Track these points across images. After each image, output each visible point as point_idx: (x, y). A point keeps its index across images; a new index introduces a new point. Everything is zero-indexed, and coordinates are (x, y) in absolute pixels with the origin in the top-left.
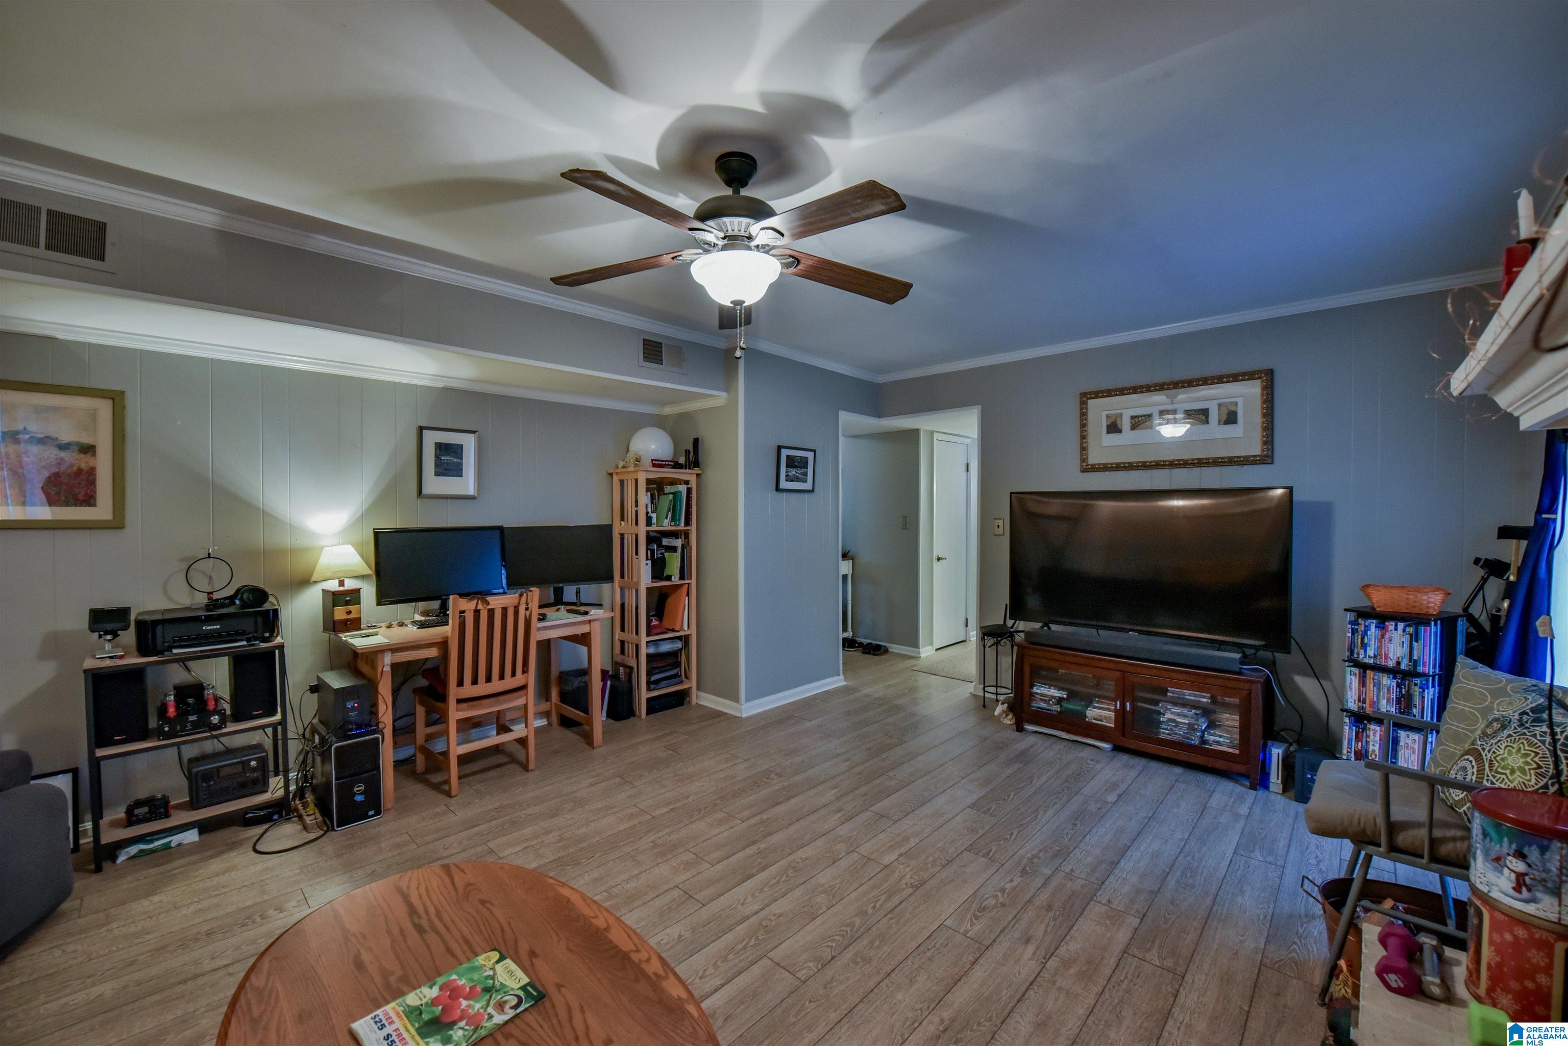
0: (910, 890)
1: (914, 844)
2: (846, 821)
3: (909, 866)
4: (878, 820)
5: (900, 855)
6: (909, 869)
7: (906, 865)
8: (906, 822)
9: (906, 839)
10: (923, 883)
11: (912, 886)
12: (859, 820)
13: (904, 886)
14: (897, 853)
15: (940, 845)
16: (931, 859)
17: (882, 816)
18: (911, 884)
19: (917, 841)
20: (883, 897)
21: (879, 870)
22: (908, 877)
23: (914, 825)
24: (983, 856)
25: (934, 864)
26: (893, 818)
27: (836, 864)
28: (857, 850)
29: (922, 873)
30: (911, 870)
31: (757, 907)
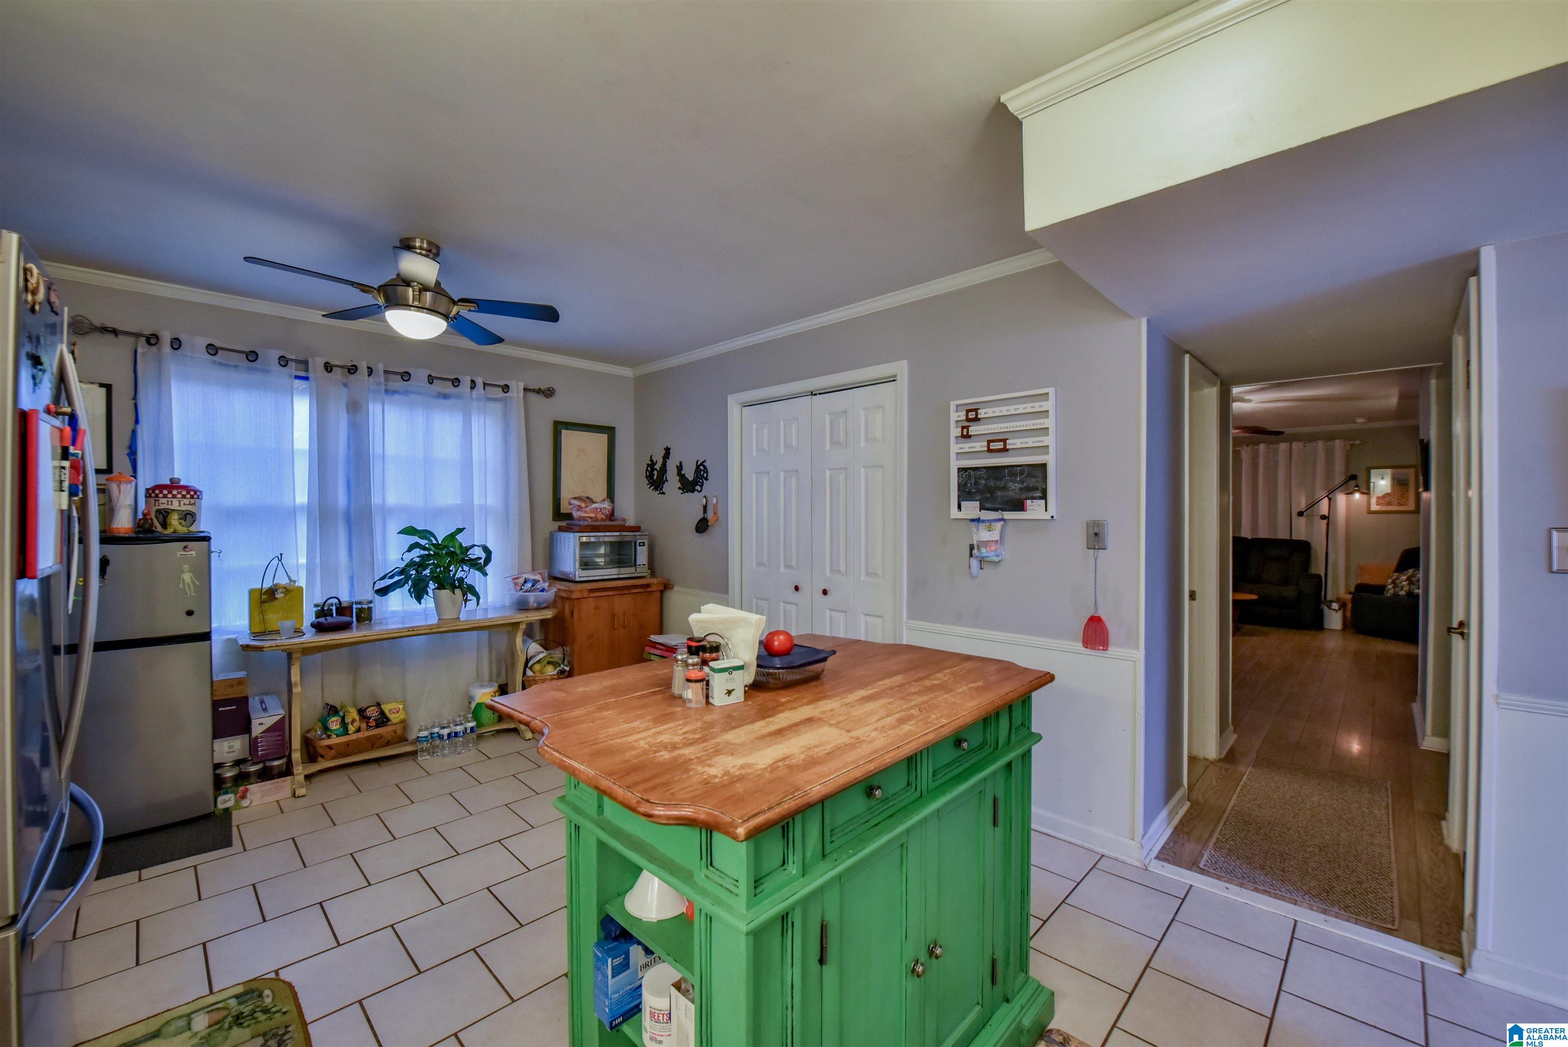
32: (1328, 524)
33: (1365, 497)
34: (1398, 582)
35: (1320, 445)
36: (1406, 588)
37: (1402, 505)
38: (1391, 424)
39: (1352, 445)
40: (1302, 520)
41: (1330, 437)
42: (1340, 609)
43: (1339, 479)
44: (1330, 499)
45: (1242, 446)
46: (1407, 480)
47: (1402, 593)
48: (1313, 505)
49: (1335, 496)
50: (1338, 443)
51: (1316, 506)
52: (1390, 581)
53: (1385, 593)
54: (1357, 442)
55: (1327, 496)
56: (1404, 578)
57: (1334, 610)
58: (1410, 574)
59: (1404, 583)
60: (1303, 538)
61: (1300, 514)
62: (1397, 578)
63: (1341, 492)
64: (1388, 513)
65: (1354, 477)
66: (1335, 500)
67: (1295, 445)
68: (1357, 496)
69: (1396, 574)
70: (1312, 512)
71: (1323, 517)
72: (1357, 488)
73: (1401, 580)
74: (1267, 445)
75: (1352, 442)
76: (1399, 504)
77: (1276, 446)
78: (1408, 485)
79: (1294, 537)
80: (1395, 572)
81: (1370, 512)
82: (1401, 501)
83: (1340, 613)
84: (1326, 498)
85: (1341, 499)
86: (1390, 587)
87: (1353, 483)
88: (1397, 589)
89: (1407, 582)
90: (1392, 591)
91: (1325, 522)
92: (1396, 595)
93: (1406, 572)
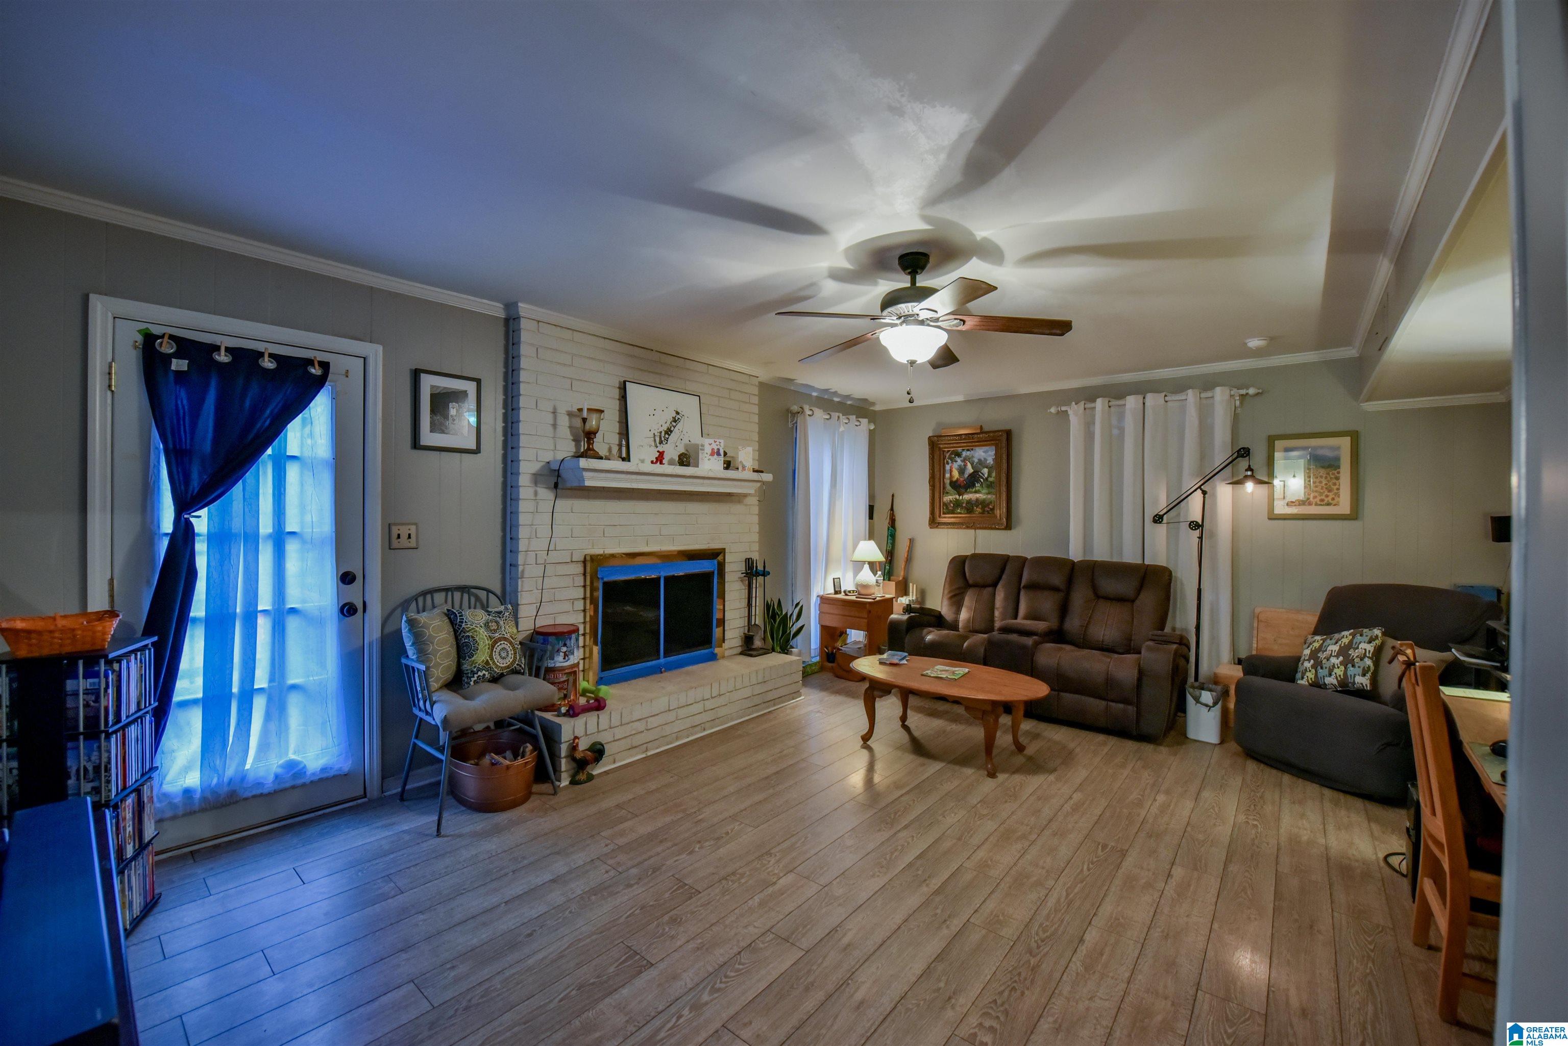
0: (772, 851)
1: (755, 897)
2: (835, 929)
3: (768, 873)
4: (793, 934)
5: (775, 883)
6: (769, 870)
7: (771, 874)
8: (756, 931)
9: (762, 904)
10: (759, 858)
11: (771, 855)
12: (819, 933)
13: (777, 854)
14: (777, 887)
15: (727, 897)
16: (743, 881)
17: (786, 940)
18: (771, 856)
19: (750, 902)
20: (798, 845)
21: (798, 868)
22: (772, 863)
23: (746, 927)
24: (686, 885)
25: (742, 875)
26: (772, 936)
27: (841, 872)
28: (821, 887)
29: (758, 866)
30: (768, 868)
31: (901, 835)
32: (1201, 538)
33: (1263, 490)
34: (1322, 655)
35: (1191, 396)
36: (1339, 672)
37: (1328, 504)
38: (1310, 357)
39: (1243, 396)
40: (1162, 529)
41: (1207, 384)
42: (1215, 704)
43: (1220, 455)
44: (1204, 493)
45: (1069, 404)
46: (1337, 459)
47: (1331, 680)
48: (1178, 503)
49: (1214, 488)
50: (1220, 394)
51: (1183, 504)
52: (1307, 652)
53: (1299, 675)
54: (1252, 391)
55: (1200, 487)
56: (1336, 648)
57: (1206, 705)
58: (1346, 641)
59: (1334, 660)
60: (1162, 561)
61: (1158, 519)
62: (1320, 649)
63: (1224, 480)
64: (1303, 519)
65: (1244, 453)
66: (1214, 496)
67: (1150, 397)
68: (1250, 486)
69: (1318, 638)
70: (1179, 515)
71: (1194, 525)
72: (1249, 473)
73: (1328, 653)
74: (1107, 400)
75: (1243, 392)
76: (1322, 503)
77: (1121, 402)
78: (1339, 467)
79: (1146, 563)
80: (1315, 633)
81: (1273, 517)
82: (1327, 496)
83: (1217, 711)
84: (1199, 491)
85: (1224, 492)
86: (1307, 665)
87: (1243, 464)
88: (1322, 672)
89: (1341, 658)
90: (1310, 675)
91: (1197, 533)
92: (1317, 684)
93: (1337, 636)
